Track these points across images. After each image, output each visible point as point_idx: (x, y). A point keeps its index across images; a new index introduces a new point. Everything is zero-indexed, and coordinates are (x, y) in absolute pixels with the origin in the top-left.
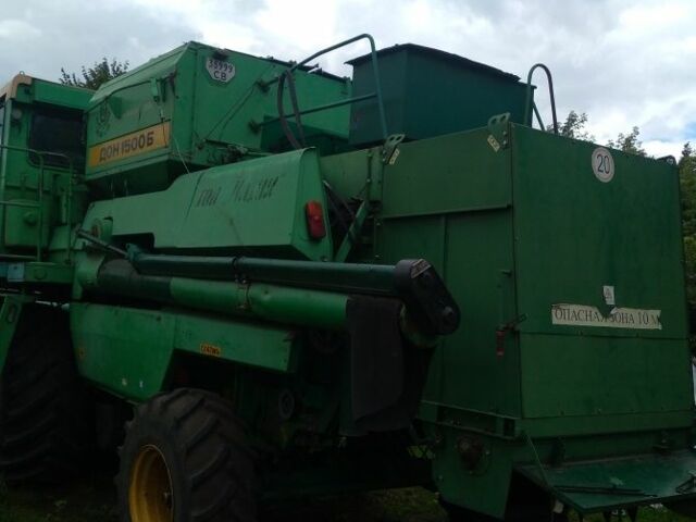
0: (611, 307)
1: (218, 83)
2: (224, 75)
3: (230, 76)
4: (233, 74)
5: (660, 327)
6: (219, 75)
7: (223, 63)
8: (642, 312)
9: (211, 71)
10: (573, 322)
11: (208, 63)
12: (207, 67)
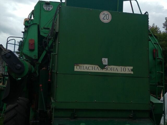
0: (106, 65)
1: (47, 11)
2: (49, 9)
3: (51, 9)
4: (52, 8)
5: (132, 73)
6: (48, 9)
7: (49, 5)
8: (123, 67)
9: (45, 8)
10: (86, 70)
11: (44, 6)
12: (44, 7)
